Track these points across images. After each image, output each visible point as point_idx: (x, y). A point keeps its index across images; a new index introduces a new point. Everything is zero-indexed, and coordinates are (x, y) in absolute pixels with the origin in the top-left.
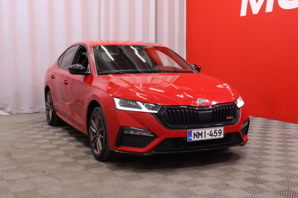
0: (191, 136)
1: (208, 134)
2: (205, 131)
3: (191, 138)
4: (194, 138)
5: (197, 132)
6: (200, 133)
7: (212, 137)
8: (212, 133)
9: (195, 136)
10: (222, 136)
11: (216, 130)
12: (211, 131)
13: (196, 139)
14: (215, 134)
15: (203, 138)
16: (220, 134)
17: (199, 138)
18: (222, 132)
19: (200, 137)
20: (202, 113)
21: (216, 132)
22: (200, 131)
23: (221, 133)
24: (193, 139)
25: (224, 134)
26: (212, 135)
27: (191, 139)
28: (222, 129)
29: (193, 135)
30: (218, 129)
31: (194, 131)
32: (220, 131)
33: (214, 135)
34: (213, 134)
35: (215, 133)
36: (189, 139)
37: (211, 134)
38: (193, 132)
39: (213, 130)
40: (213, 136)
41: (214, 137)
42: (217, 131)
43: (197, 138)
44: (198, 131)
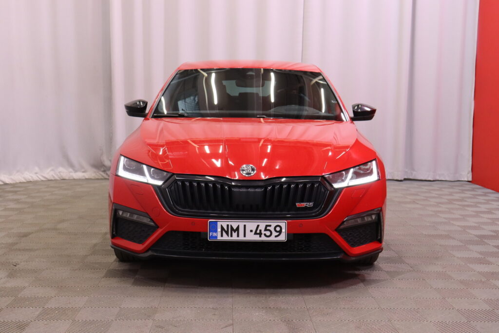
0: (216, 231)
1: (251, 231)
2: (245, 226)
3: (215, 234)
4: (222, 236)
5: (228, 225)
6: (235, 228)
7: (260, 236)
8: (260, 231)
9: (224, 233)
10: (283, 238)
11: (270, 226)
12: (258, 226)
13: (225, 238)
14: (268, 233)
15: (241, 238)
16: (278, 234)
17: (231, 236)
18: (283, 230)
19: (235, 234)
20: (239, 191)
21: (268, 228)
22: (234, 224)
23: (280, 232)
24: (219, 238)
25: (289, 235)
26: (260, 234)
27: (216, 237)
28: (283, 224)
29: (219, 230)
30: (273, 224)
31: (223, 223)
32: (278, 229)
33: (265, 235)
34: (263, 232)
35: (266, 230)
36: (212, 237)
37: (258, 232)
38: (219, 224)
39: (262, 224)
40: (263, 236)
41: (263, 238)
42: (272, 229)
43: (228, 236)
44: (230, 224)
